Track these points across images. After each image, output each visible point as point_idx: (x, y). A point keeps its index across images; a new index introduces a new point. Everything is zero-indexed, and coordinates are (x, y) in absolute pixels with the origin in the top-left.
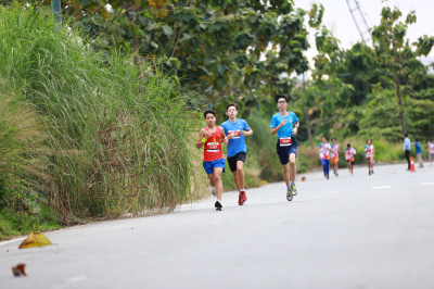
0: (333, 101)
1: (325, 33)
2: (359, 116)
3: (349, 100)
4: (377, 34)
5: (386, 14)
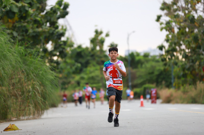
0: (71, 71)
1: (68, 39)
2: (82, 78)
3: (78, 71)
4: (93, 41)
5: (96, 32)
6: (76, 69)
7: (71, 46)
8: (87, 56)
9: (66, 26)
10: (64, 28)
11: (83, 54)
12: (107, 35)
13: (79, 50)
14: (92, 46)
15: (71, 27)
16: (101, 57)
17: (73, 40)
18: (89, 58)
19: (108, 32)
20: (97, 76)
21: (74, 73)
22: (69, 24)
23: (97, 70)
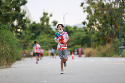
0: (29, 38)
1: (27, 18)
3: (33, 38)
4: (42, 19)
5: (45, 14)
6: (32, 36)
7: (29, 22)
8: (39, 28)
9: (25, 10)
10: (25, 11)
11: (36, 27)
12: (51, 16)
13: (34, 25)
14: (42, 22)
15: (28, 11)
16: (47, 29)
17: (30, 18)
18: (40, 30)
19: (52, 14)
20: (45, 41)
21: (31, 39)
22: (27, 9)
23: (45, 37)
